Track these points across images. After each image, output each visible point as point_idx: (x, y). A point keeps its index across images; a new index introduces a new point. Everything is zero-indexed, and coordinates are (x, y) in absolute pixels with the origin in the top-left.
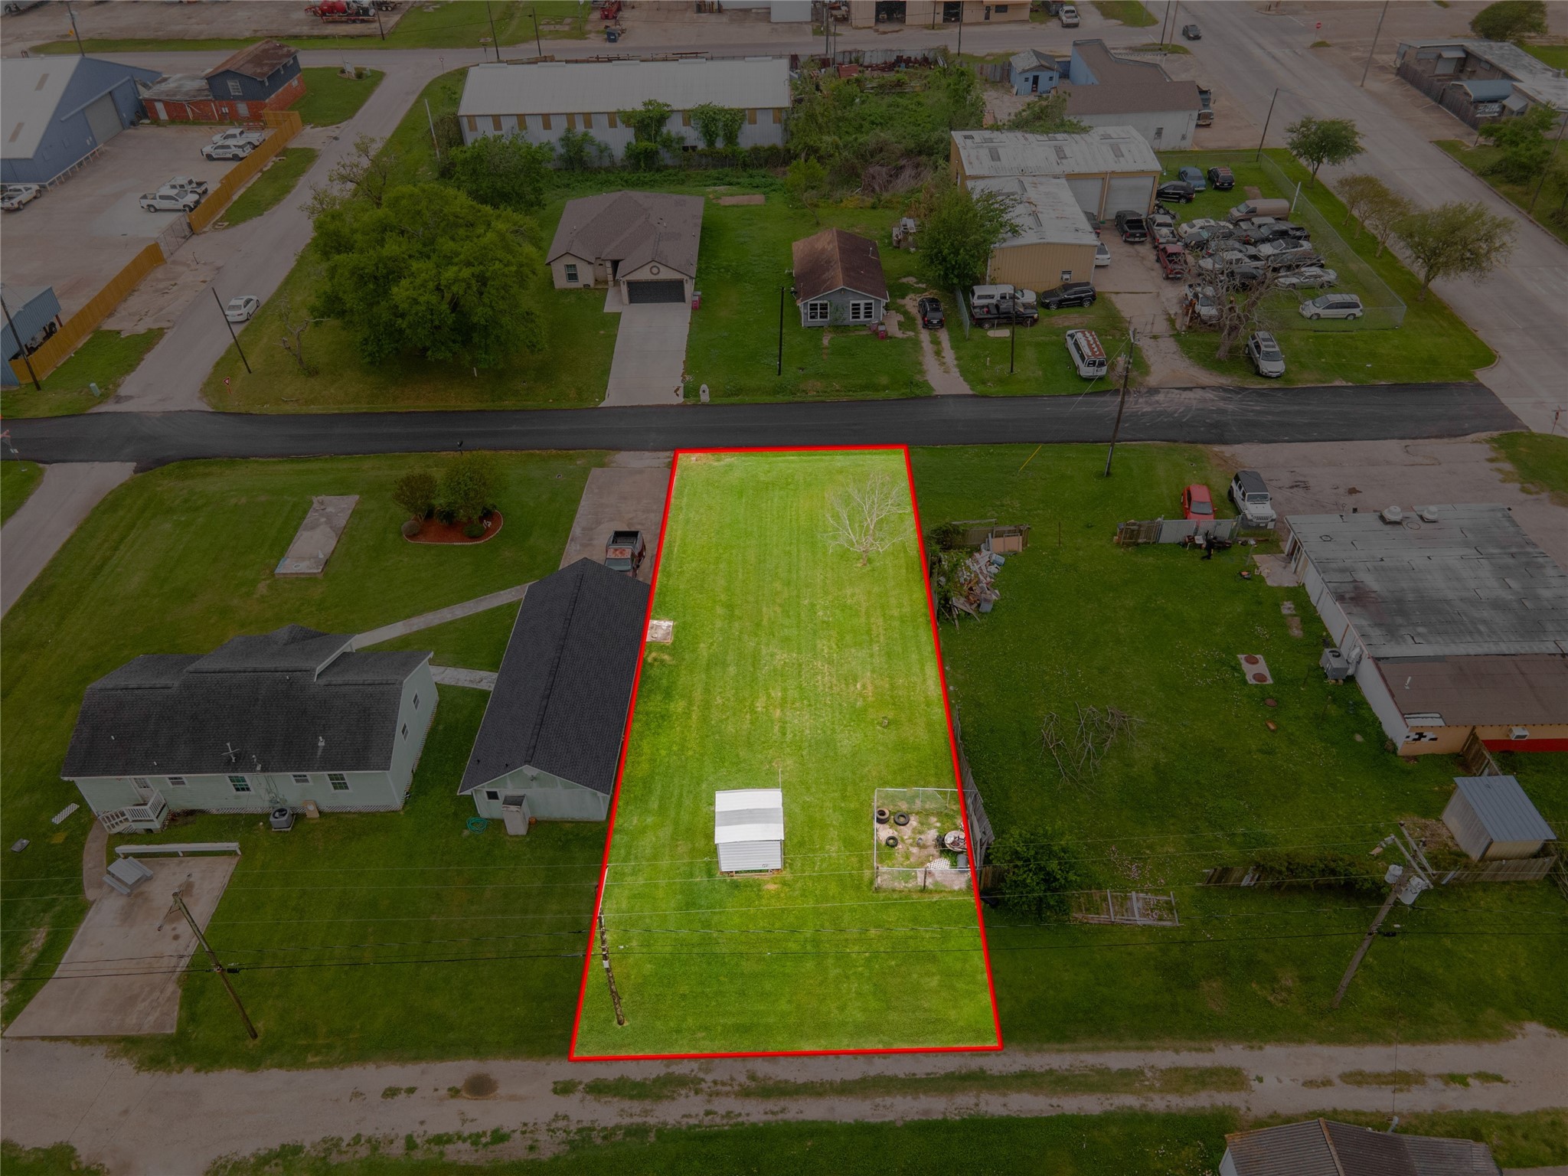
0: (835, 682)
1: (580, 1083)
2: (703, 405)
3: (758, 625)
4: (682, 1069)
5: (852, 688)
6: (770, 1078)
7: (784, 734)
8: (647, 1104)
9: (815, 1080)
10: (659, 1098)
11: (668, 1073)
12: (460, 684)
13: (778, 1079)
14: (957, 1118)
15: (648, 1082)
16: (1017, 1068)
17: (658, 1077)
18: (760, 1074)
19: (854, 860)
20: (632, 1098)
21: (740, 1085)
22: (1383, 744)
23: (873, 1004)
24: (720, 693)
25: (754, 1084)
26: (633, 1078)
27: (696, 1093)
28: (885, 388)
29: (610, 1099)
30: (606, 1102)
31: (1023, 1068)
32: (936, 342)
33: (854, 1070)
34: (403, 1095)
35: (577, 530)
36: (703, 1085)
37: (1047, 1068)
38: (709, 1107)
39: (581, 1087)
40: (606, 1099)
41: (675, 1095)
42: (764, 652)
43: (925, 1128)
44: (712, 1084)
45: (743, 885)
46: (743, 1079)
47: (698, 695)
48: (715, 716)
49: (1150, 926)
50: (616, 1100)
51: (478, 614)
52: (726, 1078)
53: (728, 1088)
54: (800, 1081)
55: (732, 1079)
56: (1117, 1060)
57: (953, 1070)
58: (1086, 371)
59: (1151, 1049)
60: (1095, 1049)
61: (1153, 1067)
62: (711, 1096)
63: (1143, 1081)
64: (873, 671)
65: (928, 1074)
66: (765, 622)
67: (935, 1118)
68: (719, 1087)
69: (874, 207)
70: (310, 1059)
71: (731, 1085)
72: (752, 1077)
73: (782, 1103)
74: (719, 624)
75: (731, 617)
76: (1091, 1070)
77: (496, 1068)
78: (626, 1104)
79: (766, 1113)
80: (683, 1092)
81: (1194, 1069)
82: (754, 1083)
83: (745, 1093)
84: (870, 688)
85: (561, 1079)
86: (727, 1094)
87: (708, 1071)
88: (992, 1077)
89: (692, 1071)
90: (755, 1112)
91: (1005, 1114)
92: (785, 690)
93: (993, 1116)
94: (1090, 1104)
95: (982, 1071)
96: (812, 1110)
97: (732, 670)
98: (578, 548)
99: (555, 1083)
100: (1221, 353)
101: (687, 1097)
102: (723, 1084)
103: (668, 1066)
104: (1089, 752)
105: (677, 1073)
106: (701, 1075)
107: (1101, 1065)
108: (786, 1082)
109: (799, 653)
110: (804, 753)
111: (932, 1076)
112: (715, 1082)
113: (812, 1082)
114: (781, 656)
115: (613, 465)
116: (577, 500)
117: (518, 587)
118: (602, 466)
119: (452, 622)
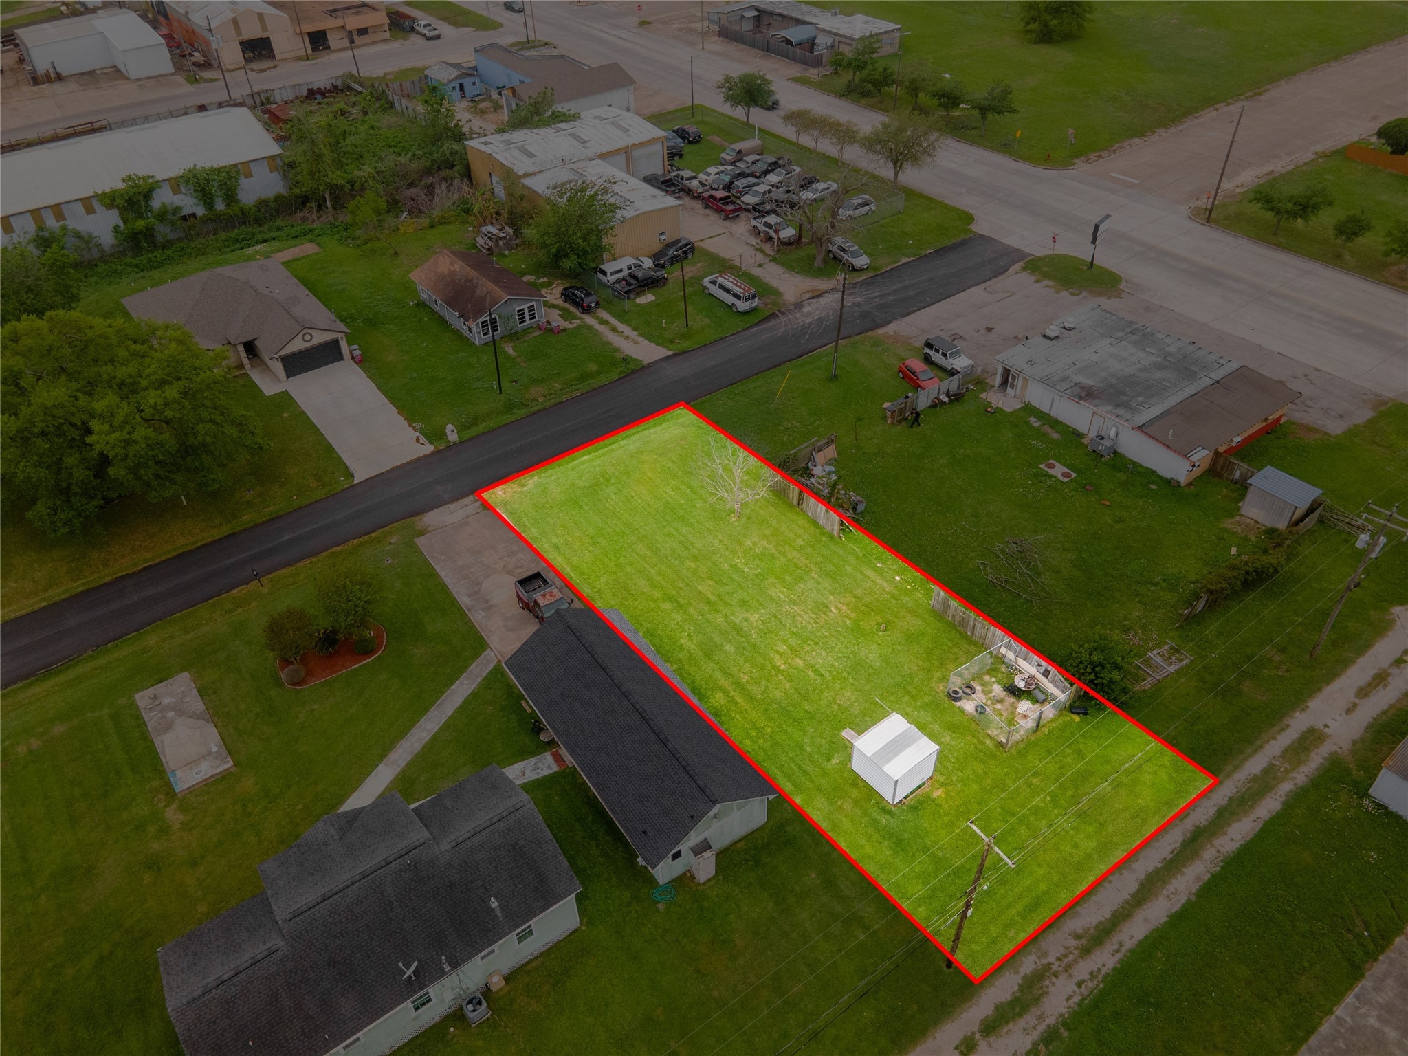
0: (814, 616)
1: (973, 1033)
2: (455, 444)
3: (709, 602)
4: (1029, 964)
5: (831, 614)
6: (1089, 928)
7: (822, 675)
8: (1035, 1011)
9: (1115, 908)
10: (1037, 1000)
11: (1023, 978)
13: (1094, 925)
14: (1218, 868)
15: (1017, 995)
16: (1212, 811)
17: (1020, 986)
18: (1080, 931)
19: (969, 738)
20: (1020, 1015)
21: (1076, 948)
22: (1171, 484)
23: (1090, 829)
24: (739, 670)
25: (1083, 941)
26: (1003, 1000)
27: (1056, 977)
28: (598, 373)
29: (1006, 1029)
30: (1007, 1033)
31: (1216, 809)
32: (603, 322)
33: (1127, 884)
35: (464, 600)
36: (1055, 968)
37: (1226, 798)
38: (1075, 980)
39: (978, 1036)
40: (1005, 1030)
41: (1045, 989)
42: (738, 621)
43: (1208, 890)
44: (1059, 962)
45: (917, 803)
46: (1072, 943)
47: (722, 681)
48: (756, 691)
49: (1179, 669)
50: (1011, 1025)
51: (452, 718)
52: (1062, 951)
53: (1071, 957)
54: (1108, 916)
55: (1067, 948)
57: (1182, 839)
58: (742, 306)
59: (1261, 747)
60: (1236, 768)
61: (1274, 757)
62: (1067, 971)
63: (1279, 770)
64: (832, 594)
65: (1172, 852)
66: (712, 598)
67: (1206, 878)
68: (1066, 961)
69: (432, 226)
71: (1071, 953)
72: (1078, 937)
73: (1115, 939)
74: (678, 617)
75: (681, 607)
76: (1249, 783)
78: (1021, 1023)
79: (1113, 955)
80: (1047, 983)
81: (1293, 743)
82: (1082, 940)
83: (1086, 951)
84: (844, 607)
85: (957, 1042)
86: (1075, 961)
87: (1045, 955)
89: (1036, 963)
90: (1105, 959)
91: (1238, 846)
92: (785, 642)
93: (1233, 852)
94: (1269, 806)
95: (1198, 827)
96: (1135, 931)
97: (728, 648)
98: (483, 614)
99: (956, 1048)
100: (818, 263)
101: (1053, 984)
102: (1066, 956)
103: (1017, 972)
104: (1030, 577)
105: (1028, 973)
106: (1045, 961)
107: (1250, 775)
108: (1101, 923)
109: (765, 608)
110: (851, 681)
111: (1175, 852)
112: (1059, 959)
113: (1115, 911)
114: (754, 618)
115: (431, 528)
116: (433, 574)
117: (465, 675)
118: (422, 533)
119: (435, 738)
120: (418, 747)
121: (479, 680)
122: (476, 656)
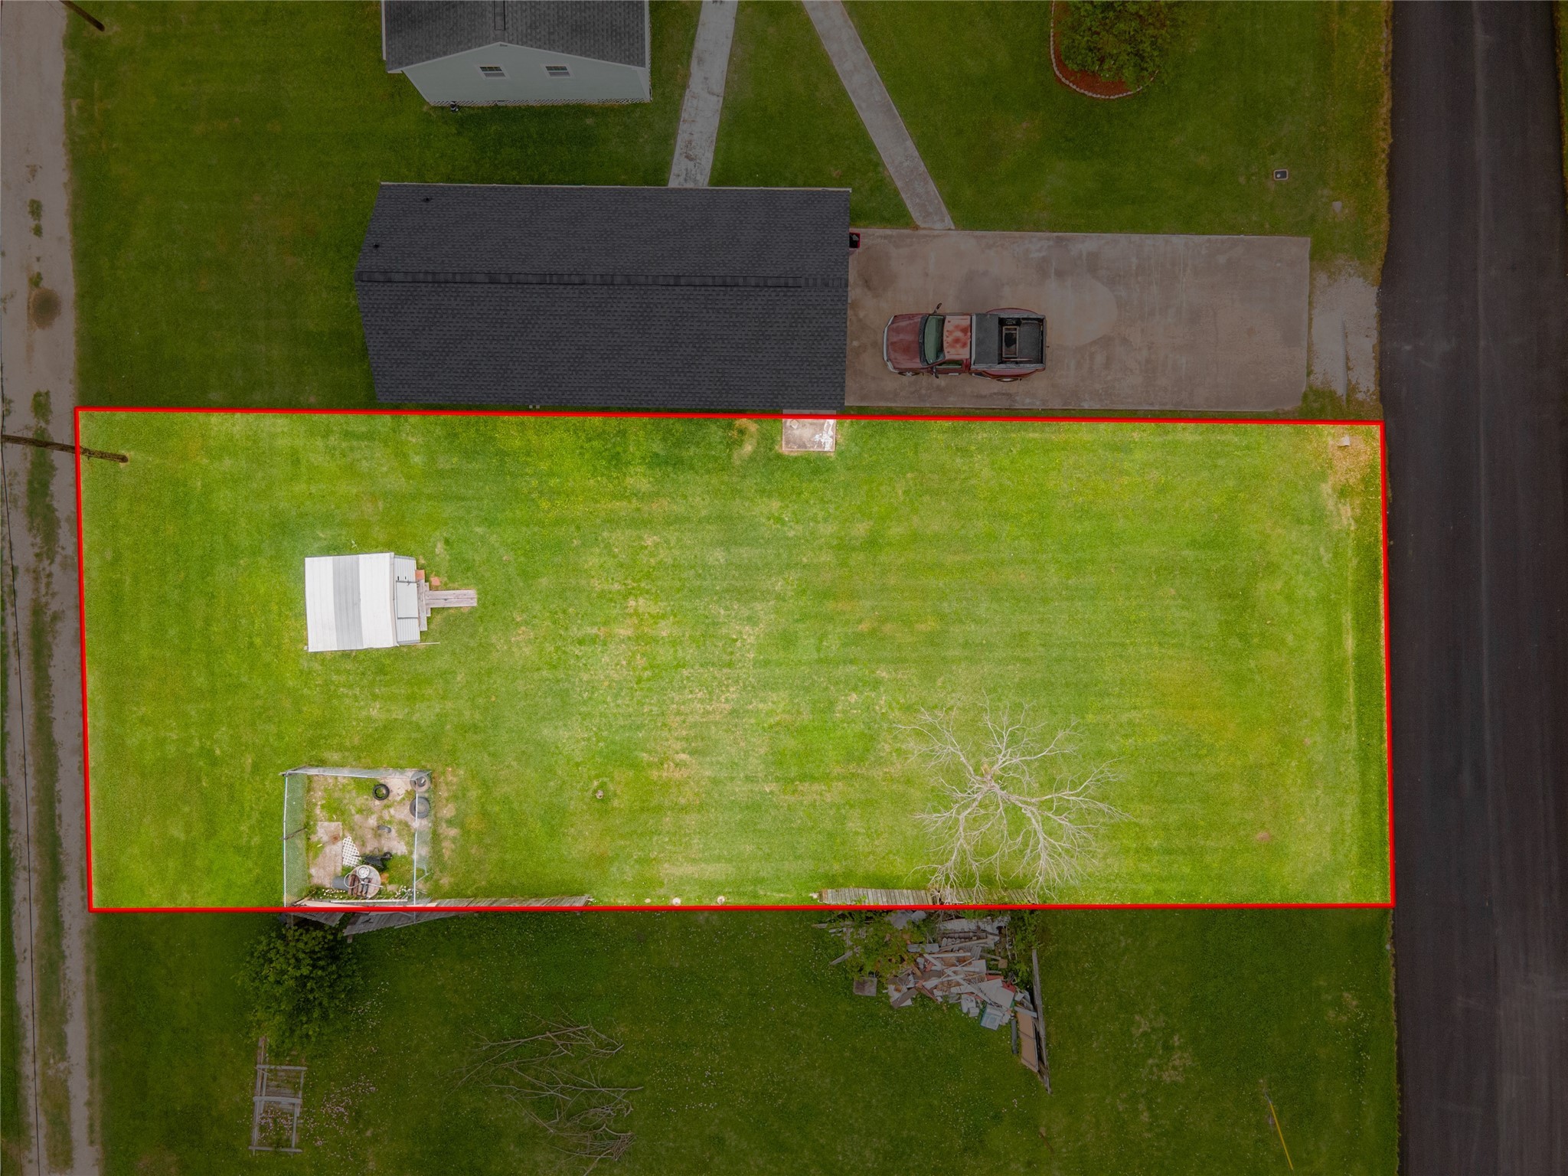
0: (691, 719)
1: (47, 422)
3: (825, 595)
4: (65, 536)
5: (678, 746)
6: (55, 638)
7: (581, 642)
8: (23, 502)
9: (53, 688)
10: (31, 513)
11: (59, 521)
12: (683, 127)
13: (54, 647)
14: (11, 845)
15: (48, 499)
16: (67, 918)
17: (54, 510)
18: (59, 625)
19: (356, 740)
20: (30, 483)
21: (47, 604)
24: (667, 542)
25: (47, 619)
26: (54, 481)
27: (37, 555)
29: (29, 458)
30: (25, 454)
31: (66, 926)
33: (64, 733)
34: (32, 223)
36: (46, 562)
37: (67, 953)
38: (21, 571)
39: (43, 424)
40: (29, 454)
41: (35, 532)
42: (758, 606)
44: (47, 572)
46: (54, 606)
47: (661, 507)
48: (619, 537)
49: (252, 1112)
50: (28, 465)
52: (55, 587)
53: (43, 591)
54: (51, 671)
55: (54, 595)
56: (77, 1033)
57: (64, 846)
59: (91, 1076)
60: (90, 1013)
61: (70, 1073)
62: (34, 572)
63: (54, 1057)
64: (715, 781)
65: (60, 817)
66: (830, 605)
67: (11, 821)
68: (44, 581)
70: (75, 103)
71: (47, 593)
72: (55, 617)
73: (26, 652)
74: (827, 530)
75: (845, 548)
76: (65, 1002)
77: (67, 323)
78: (23, 478)
79: (16, 635)
80: (38, 540)
81: (69, 1117)
82: (49, 619)
83: (37, 610)
84: (677, 775)
85: (52, 399)
86: (36, 590)
87: (64, 566)
88: (56, 889)
89: (63, 548)
90: (17, 621)
91: (16, 897)
92: (674, 642)
93: (15, 885)
94: (26, 994)
95: (63, 879)
97: (718, 556)
98: (1035, 255)
99: (47, 393)
101: (33, 545)
102: (48, 585)
103: (68, 520)
105: (60, 531)
106: (58, 559)
107: (71, 1014)
108: (50, 656)
109: (756, 663)
110: (545, 673)
111: (57, 821)
112: (50, 575)
113: (51, 685)
114: (750, 635)
115: (1322, 278)
116: (1189, 224)
117: (922, 168)
118: (1319, 256)
119: (831, 76)
120: (831, 48)
121: (899, 184)
122: (953, 203)
